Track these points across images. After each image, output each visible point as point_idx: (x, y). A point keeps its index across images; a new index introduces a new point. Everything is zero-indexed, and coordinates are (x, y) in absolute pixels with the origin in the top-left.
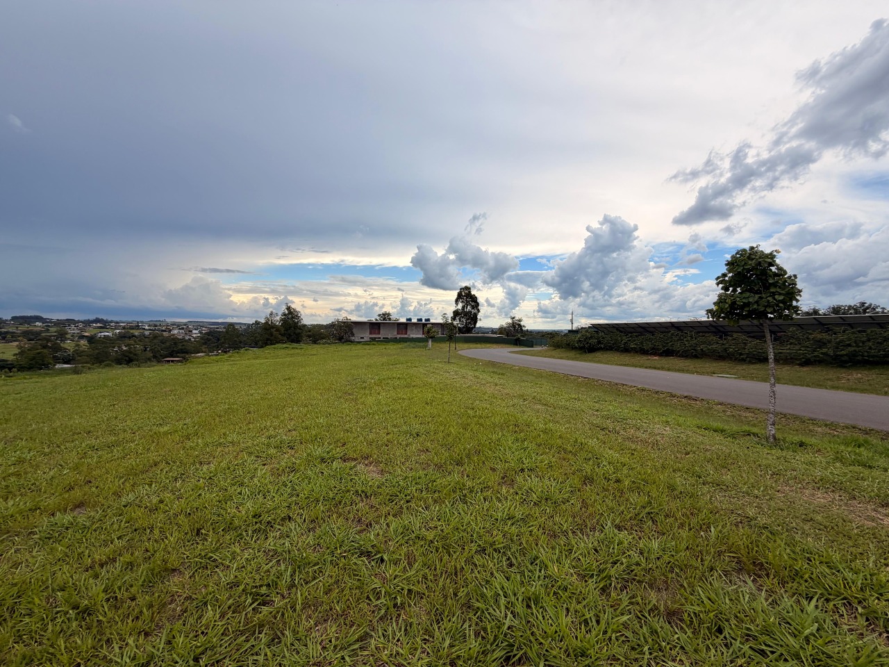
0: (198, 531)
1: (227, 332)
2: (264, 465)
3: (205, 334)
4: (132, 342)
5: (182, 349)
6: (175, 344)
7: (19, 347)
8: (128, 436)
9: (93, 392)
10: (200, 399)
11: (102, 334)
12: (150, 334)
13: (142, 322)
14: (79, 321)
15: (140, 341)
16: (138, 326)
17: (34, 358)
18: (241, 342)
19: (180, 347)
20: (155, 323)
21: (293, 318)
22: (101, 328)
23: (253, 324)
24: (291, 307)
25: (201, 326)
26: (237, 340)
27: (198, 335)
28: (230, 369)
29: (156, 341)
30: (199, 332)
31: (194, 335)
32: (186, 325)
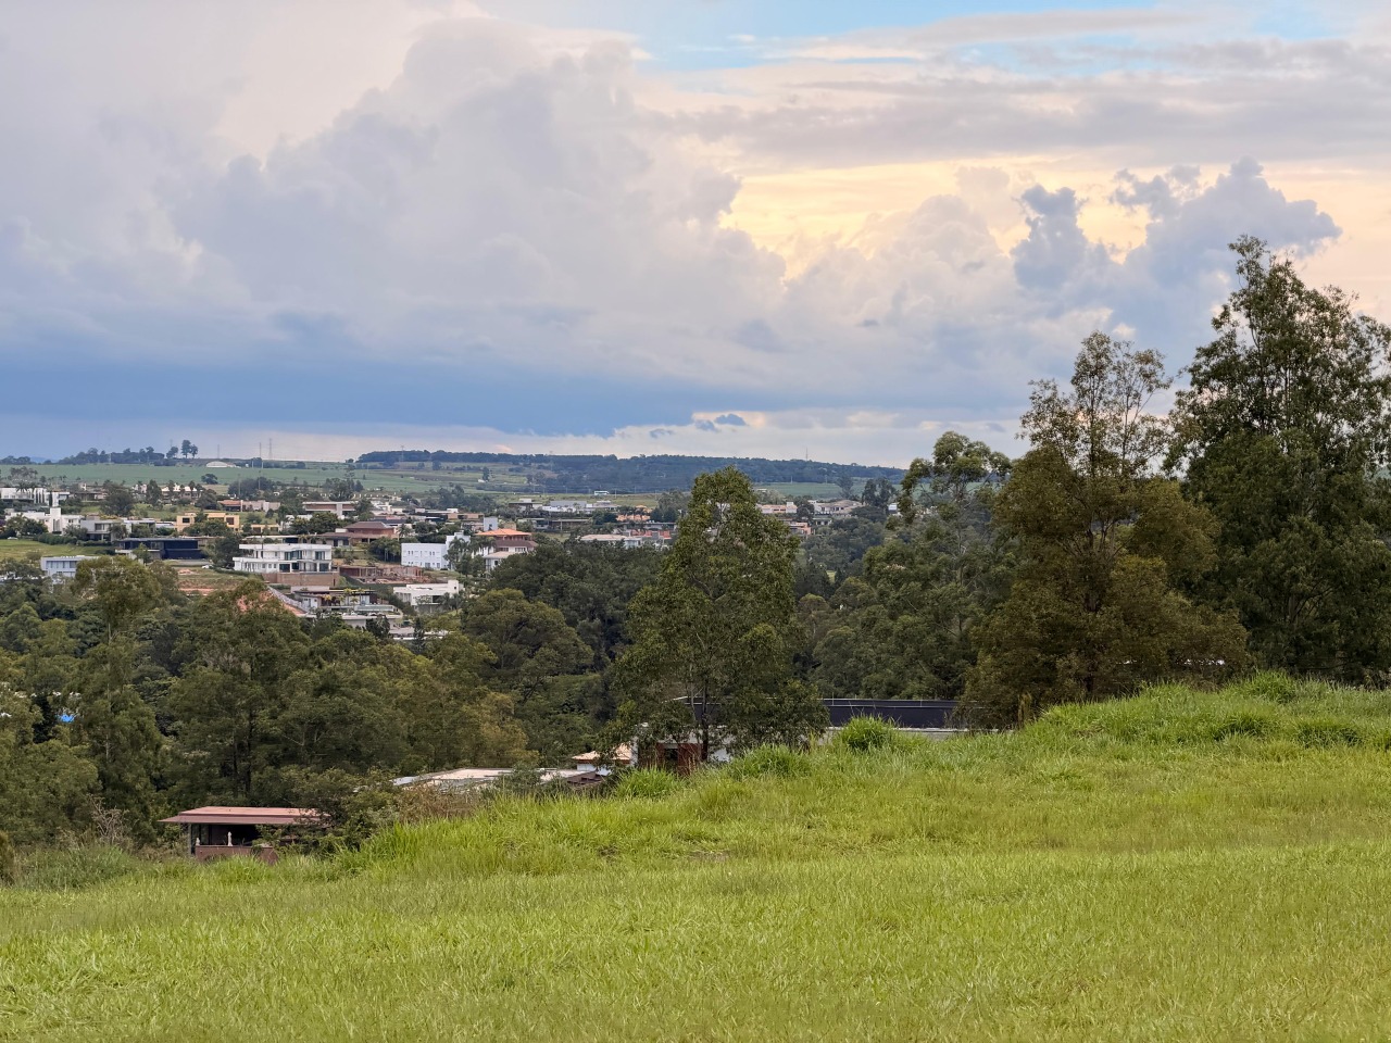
1: (685, 557)
3: (508, 574)
5: (318, 725)
6: (267, 669)
12: (83, 579)
15: (11, 642)
18: (803, 663)
19: (302, 704)
20: (117, 475)
21: (1310, 396)
23: (919, 472)
24: (1297, 287)
25: (466, 504)
26: (780, 644)
27: (438, 590)
28: (727, 930)
29: (123, 645)
30: (451, 555)
31: (415, 592)
32: (342, 491)
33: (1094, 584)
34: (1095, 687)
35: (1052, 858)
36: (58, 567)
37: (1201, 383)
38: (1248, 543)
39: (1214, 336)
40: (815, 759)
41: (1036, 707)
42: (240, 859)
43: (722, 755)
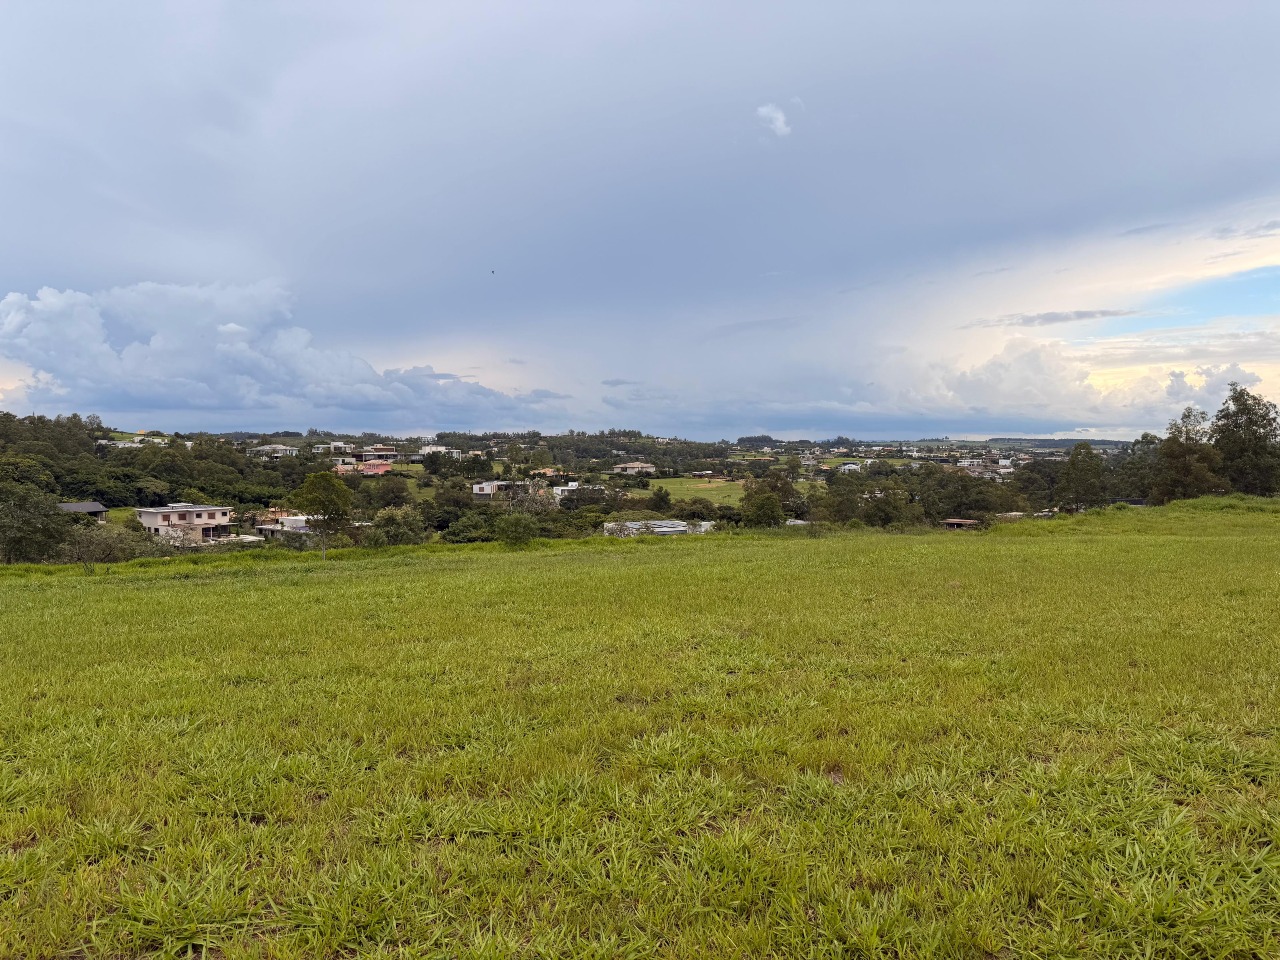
0: (1032, 900)
1: (1073, 463)
2: (1180, 803)
3: (1026, 467)
4: (890, 483)
5: (977, 501)
6: (965, 488)
7: (746, 487)
8: (897, 664)
9: (839, 572)
10: (1022, 614)
11: (847, 467)
12: (921, 467)
13: (908, 444)
14: (815, 445)
15: (905, 481)
16: (901, 451)
17: (761, 507)
18: (1104, 489)
19: (974, 496)
20: (930, 444)
21: (1252, 423)
22: (846, 455)
23: (1137, 442)
24: (1248, 394)
25: (1015, 450)
26: (1097, 484)
27: (1009, 470)
28: (1083, 551)
29: (930, 482)
30: (1011, 463)
31: (1002, 471)
32: (984, 448)
33: (1187, 470)
34: (1186, 496)
35: (1173, 537)
36: (915, 465)
37: (1219, 420)
38: (1232, 460)
39: (1223, 407)
40: (1107, 512)
41: (1169, 501)
42: (958, 530)
43: (1082, 511)
